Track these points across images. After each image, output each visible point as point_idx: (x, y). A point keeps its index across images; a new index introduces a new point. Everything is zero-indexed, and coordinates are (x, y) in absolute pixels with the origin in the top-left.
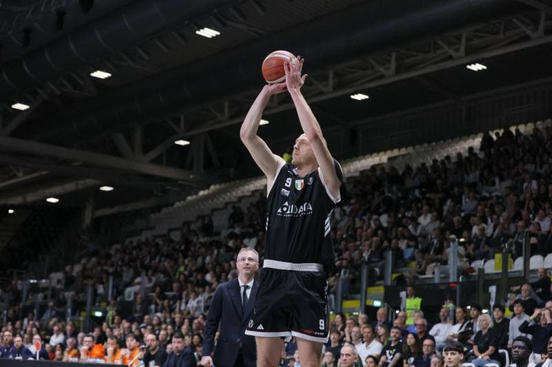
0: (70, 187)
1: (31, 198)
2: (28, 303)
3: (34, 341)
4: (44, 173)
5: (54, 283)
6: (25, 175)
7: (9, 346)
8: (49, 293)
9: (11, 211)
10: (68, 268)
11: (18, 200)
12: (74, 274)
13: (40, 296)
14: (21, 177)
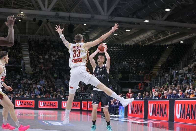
0: (187, 37)
1: (174, 42)
2: (176, 79)
3: (179, 92)
4: (178, 33)
5: (184, 71)
6: (171, 34)
7: (171, 95)
8: (183, 75)
9: (167, 47)
10: (189, 65)
11: (169, 43)
12: (191, 67)
13: (180, 76)
14: (170, 35)
